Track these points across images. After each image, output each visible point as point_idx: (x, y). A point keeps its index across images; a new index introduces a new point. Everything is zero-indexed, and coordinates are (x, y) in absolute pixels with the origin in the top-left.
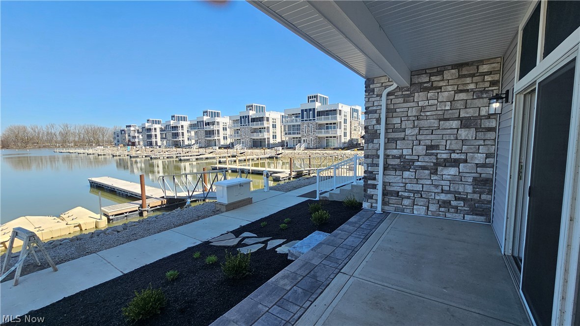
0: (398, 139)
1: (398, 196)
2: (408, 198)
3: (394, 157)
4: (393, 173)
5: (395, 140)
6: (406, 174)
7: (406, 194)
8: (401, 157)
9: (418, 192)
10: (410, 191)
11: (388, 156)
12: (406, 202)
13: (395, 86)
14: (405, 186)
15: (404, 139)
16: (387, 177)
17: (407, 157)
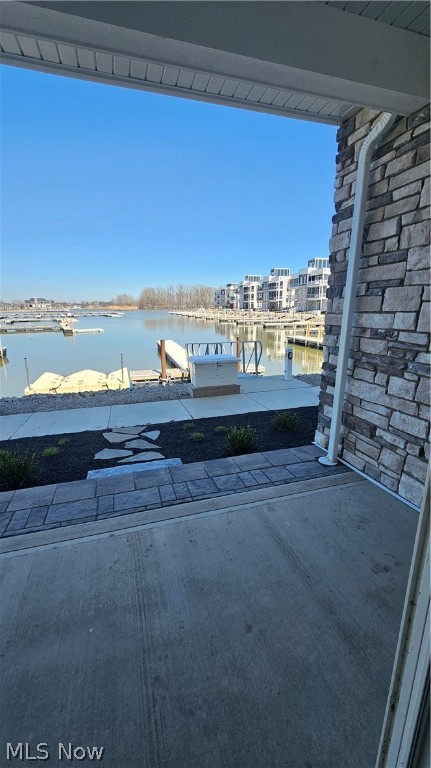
0: (388, 283)
1: (372, 436)
2: (393, 448)
3: (376, 334)
4: (368, 375)
5: (382, 287)
6: (396, 383)
7: (389, 438)
8: (388, 334)
9: (415, 440)
10: (397, 432)
11: (364, 330)
12: (388, 457)
13: (386, 118)
14: (389, 417)
15: (401, 283)
16: (357, 383)
17: (403, 337)
